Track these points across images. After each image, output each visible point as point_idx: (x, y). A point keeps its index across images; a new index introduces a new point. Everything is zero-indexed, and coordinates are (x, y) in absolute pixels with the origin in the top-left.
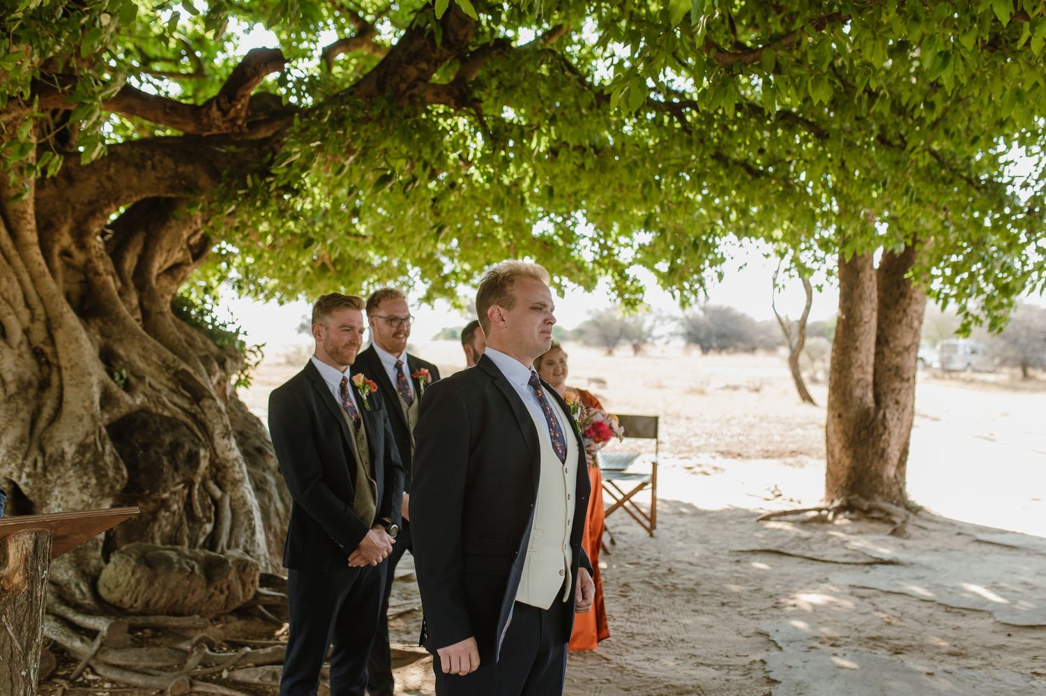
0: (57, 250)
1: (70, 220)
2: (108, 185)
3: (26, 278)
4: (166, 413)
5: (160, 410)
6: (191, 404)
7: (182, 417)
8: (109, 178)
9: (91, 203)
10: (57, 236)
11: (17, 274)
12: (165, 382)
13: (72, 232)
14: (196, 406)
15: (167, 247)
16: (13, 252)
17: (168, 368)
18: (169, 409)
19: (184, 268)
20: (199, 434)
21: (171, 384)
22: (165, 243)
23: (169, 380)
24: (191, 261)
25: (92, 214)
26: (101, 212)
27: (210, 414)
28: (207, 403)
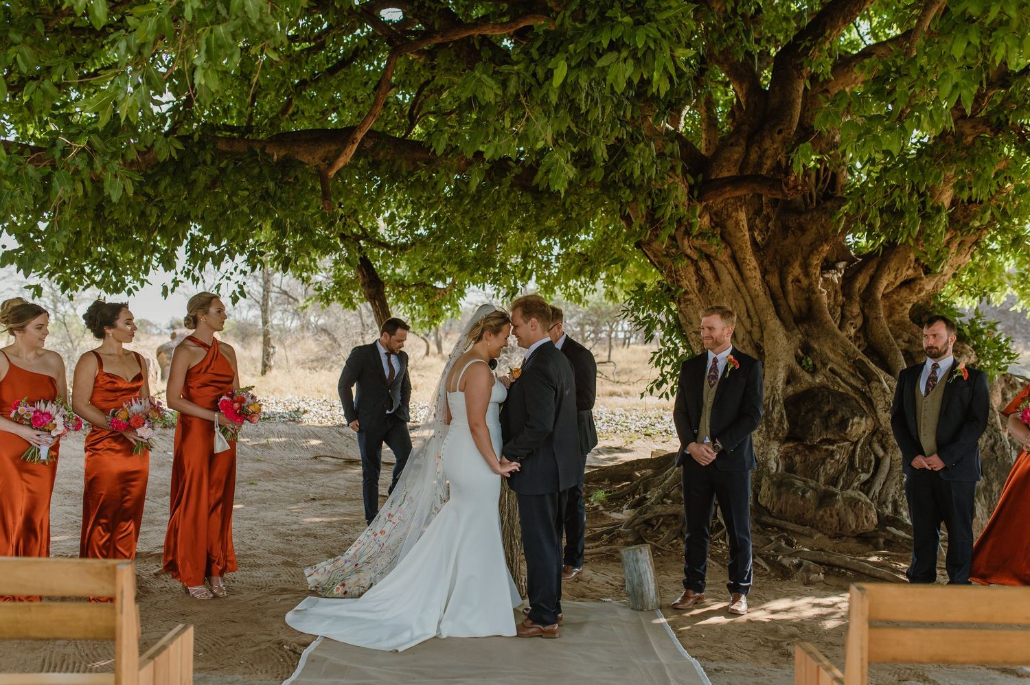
0: (790, 278)
1: (800, 258)
2: (822, 231)
3: (748, 299)
4: (841, 390)
5: (836, 388)
6: (863, 385)
7: (852, 394)
8: (822, 226)
9: (811, 244)
10: (791, 269)
11: (743, 297)
12: (846, 366)
13: (801, 265)
14: (866, 387)
15: (895, 268)
16: (741, 284)
17: (849, 358)
18: (843, 388)
19: (919, 281)
20: (865, 407)
21: (851, 370)
22: (893, 264)
23: (850, 366)
24: (923, 275)
25: (811, 252)
26: (817, 250)
27: (876, 393)
28: (874, 384)
